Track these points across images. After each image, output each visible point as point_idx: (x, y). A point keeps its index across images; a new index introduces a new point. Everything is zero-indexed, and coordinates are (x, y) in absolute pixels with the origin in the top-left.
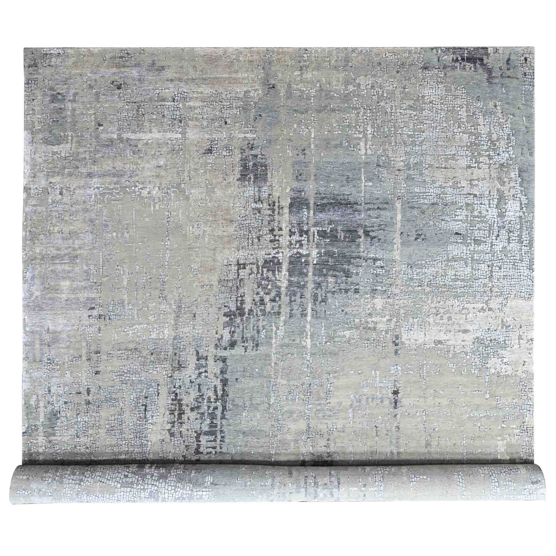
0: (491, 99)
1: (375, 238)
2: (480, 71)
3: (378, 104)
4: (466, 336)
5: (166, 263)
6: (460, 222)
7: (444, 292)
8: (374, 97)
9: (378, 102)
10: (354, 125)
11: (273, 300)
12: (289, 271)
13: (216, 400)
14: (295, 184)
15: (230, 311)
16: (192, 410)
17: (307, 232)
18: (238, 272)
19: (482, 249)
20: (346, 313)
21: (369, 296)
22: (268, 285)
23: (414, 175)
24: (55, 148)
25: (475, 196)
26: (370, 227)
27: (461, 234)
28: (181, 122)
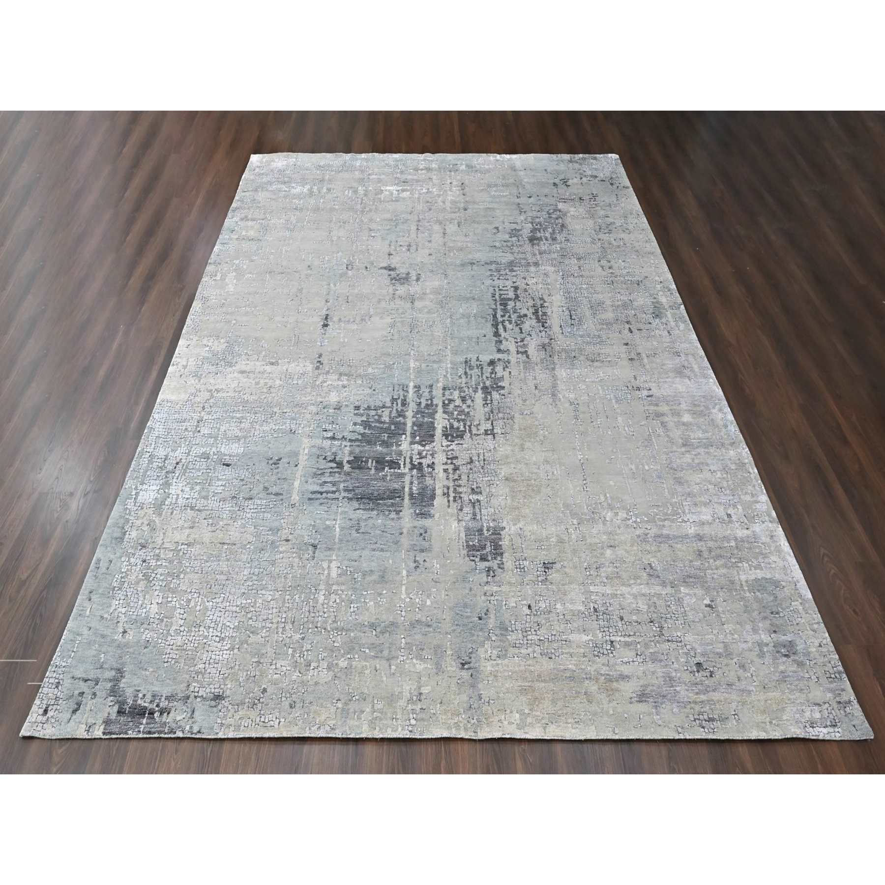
0: (127, 645)
1: (330, 461)
2: (129, 692)
3: (304, 635)
4: (244, 368)
5: (577, 436)
6: (220, 478)
7: (257, 407)
8: (309, 647)
9: (303, 639)
10: (343, 603)
11: (450, 401)
12: (434, 429)
13: (503, 322)
14: (427, 522)
15: (497, 391)
16: (526, 315)
17: (413, 467)
18: (493, 427)
19: (202, 449)
20: (371, 388)
21: (344, 404)
22: (458, 414)
23: (267, 534)
24: (759, 574)
25: (192, 508)
26: (335, 472)
27: (224, 465)
28: (595, 610)
